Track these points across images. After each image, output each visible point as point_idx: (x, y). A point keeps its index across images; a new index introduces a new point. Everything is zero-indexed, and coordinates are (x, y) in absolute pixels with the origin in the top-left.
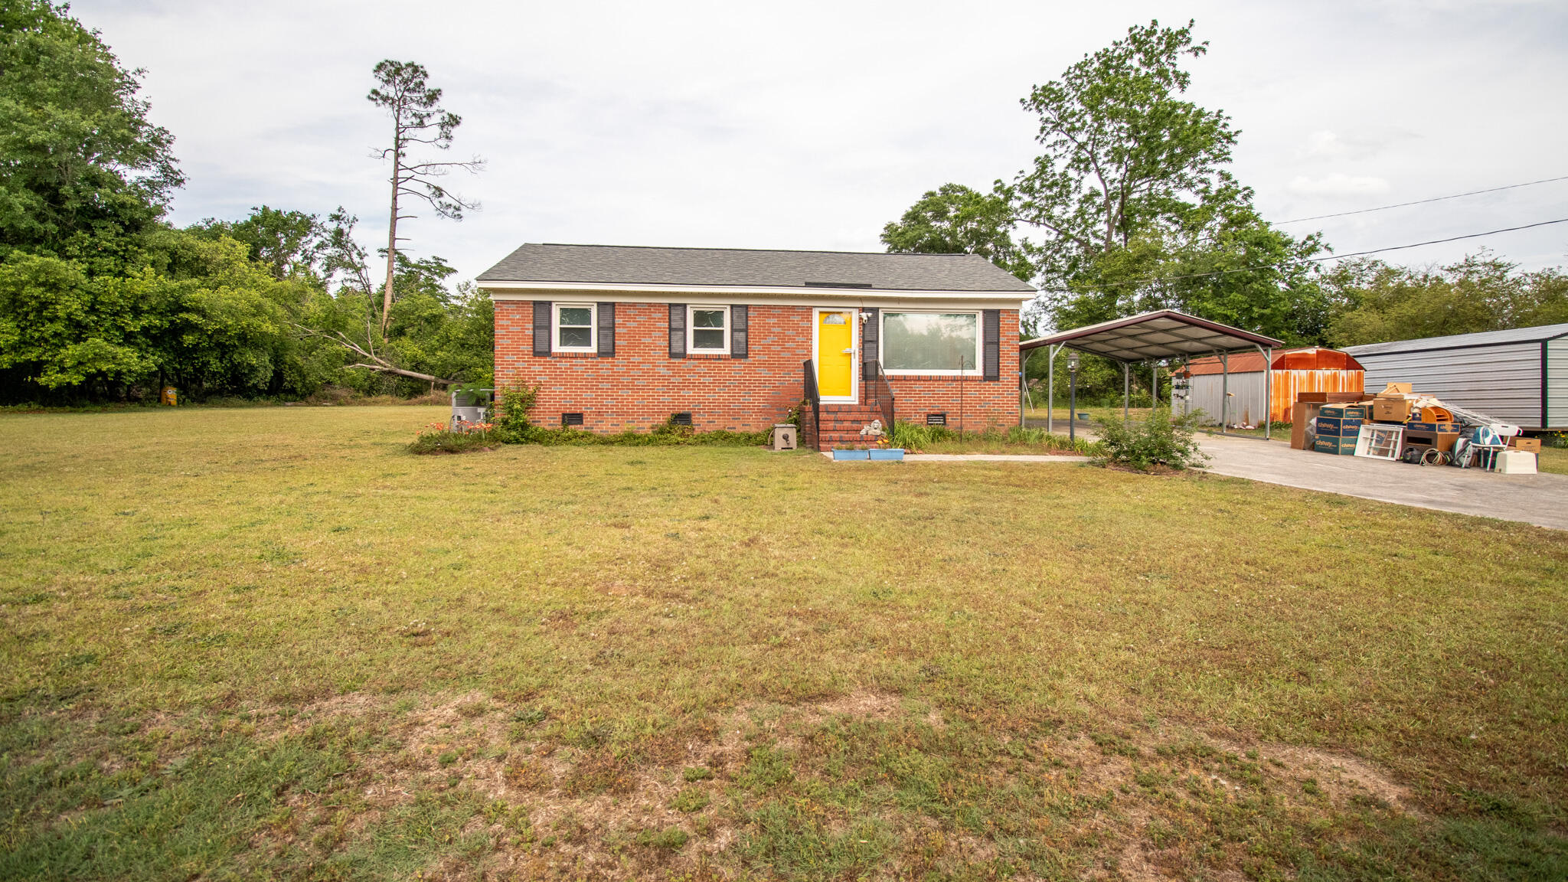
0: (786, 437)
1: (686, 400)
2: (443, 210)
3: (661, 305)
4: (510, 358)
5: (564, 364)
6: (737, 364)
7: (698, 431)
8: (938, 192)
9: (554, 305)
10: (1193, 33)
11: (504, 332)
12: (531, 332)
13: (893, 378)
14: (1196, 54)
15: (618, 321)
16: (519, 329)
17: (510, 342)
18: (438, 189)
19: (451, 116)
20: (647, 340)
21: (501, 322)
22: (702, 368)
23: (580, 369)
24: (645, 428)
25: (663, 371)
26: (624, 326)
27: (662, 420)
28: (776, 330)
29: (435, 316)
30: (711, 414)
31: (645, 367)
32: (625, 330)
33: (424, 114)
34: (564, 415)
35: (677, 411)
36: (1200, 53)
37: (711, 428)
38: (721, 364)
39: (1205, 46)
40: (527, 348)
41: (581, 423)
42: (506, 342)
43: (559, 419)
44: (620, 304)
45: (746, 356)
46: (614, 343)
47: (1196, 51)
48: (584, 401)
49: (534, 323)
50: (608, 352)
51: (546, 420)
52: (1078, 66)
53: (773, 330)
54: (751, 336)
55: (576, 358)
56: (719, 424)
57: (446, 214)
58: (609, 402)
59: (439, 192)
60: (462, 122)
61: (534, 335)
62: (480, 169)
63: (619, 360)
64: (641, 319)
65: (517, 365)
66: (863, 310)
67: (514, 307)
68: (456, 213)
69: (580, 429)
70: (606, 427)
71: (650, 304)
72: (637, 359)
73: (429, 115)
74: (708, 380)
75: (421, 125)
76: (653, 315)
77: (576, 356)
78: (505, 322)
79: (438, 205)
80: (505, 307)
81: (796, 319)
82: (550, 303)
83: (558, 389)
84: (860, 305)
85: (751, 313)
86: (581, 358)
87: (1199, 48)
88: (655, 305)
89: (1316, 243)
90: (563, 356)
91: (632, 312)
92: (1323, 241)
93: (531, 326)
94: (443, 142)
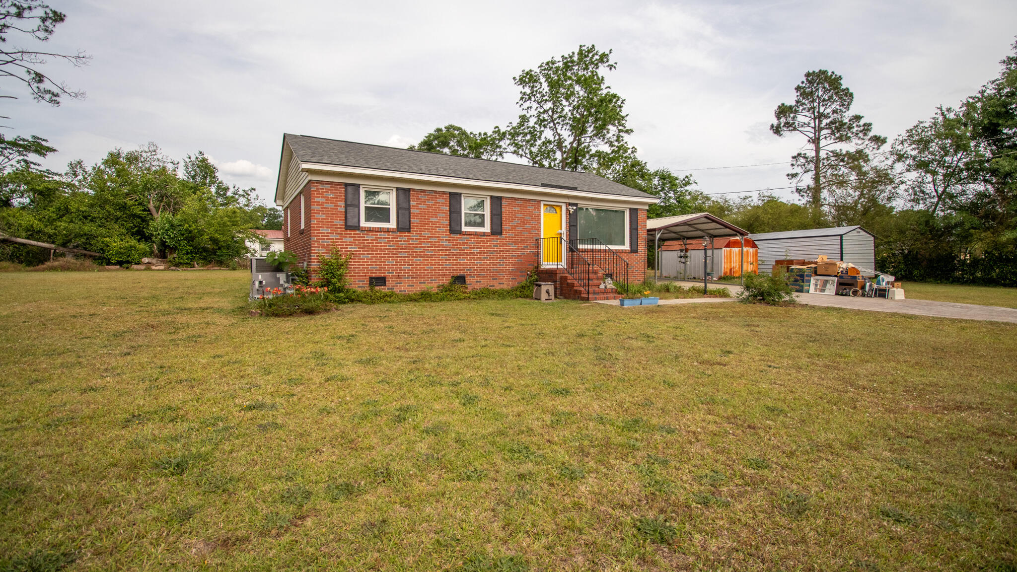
0: (548, 292)
1: (461, 265)
2: (40, 94)
3: (443, 193)
4: (325, 230)
5: (370, 237)
6: (495, 239)
7: (470, 288)
8: (443, 129)
9: (361, 187)
10: (611, 57)
11: (319, 208)
12: (342, 209)
13: (585, 251)
14: (611, 69)
15: (413, 203)
16: (332, 206)
17: (324, 216)
18: (37, 74)
19: (55, 13)
20: (434, 220)
21: (317, 200)
22: (473, 241)
23: (384, 241)
24: (432, 287)
25: (446, 243)
26: (417, 207)
27: (446, 281)
28: (519, 215)
29: (49, 189)
30: (478, 276)
31: (433, 240)
32: (417, 211)
33: (25, 6)
34: (371, 278)
35: (455, 274)
36: (613, 68)
37: (478, 286)
38: (485, 239)
39: (615, 65)
40: (340, 222)
41: (384, 284)
42: (321, 216)
43: (367, 282)
44: (414, 190)
45: (500, 234)
46: (410, 221)
47: (611, 67)
48: (387, 266)
49: (346, 201)
50: (404, 227)
51: (356, 283)
52: (547, 63)
53: (518, 215)
54: (504, 219)
55: (381, 231)
56: (484, 283)
57: (43, 98)
58: (406, 267)
59: (39, 78)
60: (66, 19)
61: (346, 212)
62: (84, 63)
63: (414, 234)
64: (430, 203)
65: (331, 236)
66: (570, 204)
67: (328, 187)
68: (54, 98)
69: (384, 290)
70: (404, 288)
71: (436, 192)
72: (427, 234)
73: (30, 8)
74: (476, 250)
75: (19, 15)
76: (438, 201)
77: (380, 230)
78: (320, 200)
79: (36, 90)
80: (320, 186)
81: (532, 208)
82: (359, 186)
83: (366, 258)
84: (567, 201)
85: (504, 202)
86: (384, 232)
87: (612, 66)
88: (439, 192)
89: (689, 180)
90: (370, 230)
91: (423, 197)
92: (692, 179)
93: (343, 204)
94: (42, 34)
